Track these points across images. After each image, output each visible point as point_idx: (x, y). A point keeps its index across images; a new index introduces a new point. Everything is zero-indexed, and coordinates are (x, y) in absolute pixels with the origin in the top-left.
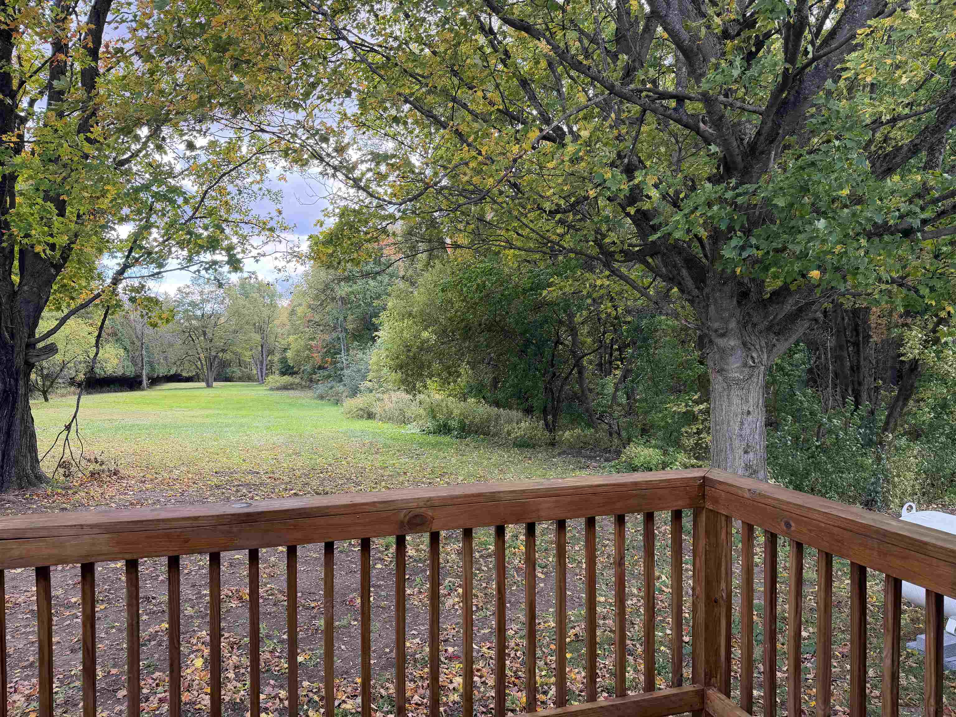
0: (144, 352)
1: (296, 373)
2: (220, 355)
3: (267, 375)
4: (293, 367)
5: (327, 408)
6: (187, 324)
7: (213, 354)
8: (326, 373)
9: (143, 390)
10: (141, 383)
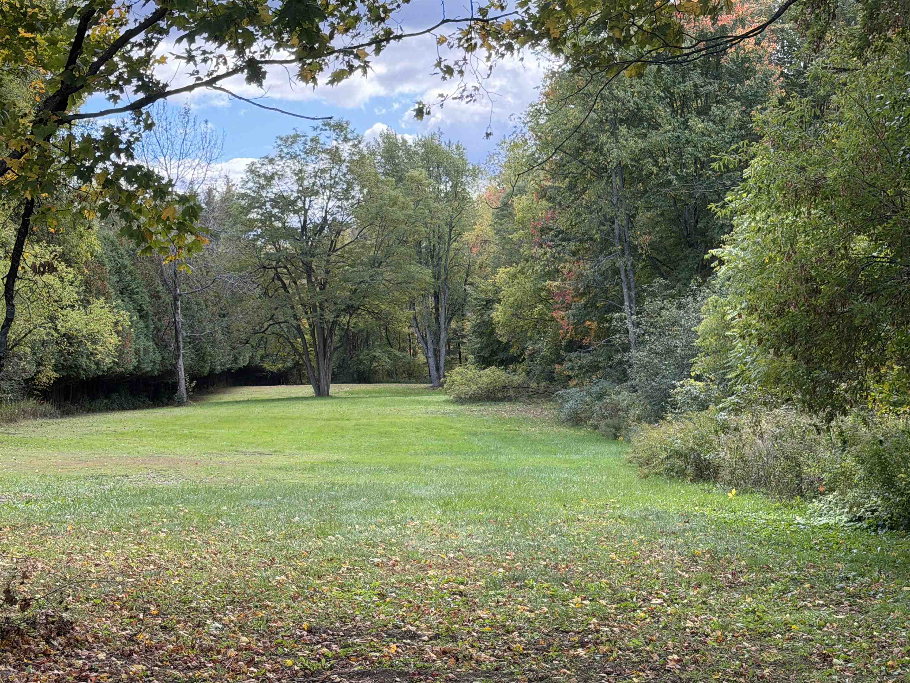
0: (180, 318)
1: (516, 360)
2: (344, 319)
3: (449, 365)
4: (507, 346)
5: (592, 448)
6: (270, 249)
7: (330, 317)
8: (587, 359)
9: (180, 404)
10: (175, 387)
